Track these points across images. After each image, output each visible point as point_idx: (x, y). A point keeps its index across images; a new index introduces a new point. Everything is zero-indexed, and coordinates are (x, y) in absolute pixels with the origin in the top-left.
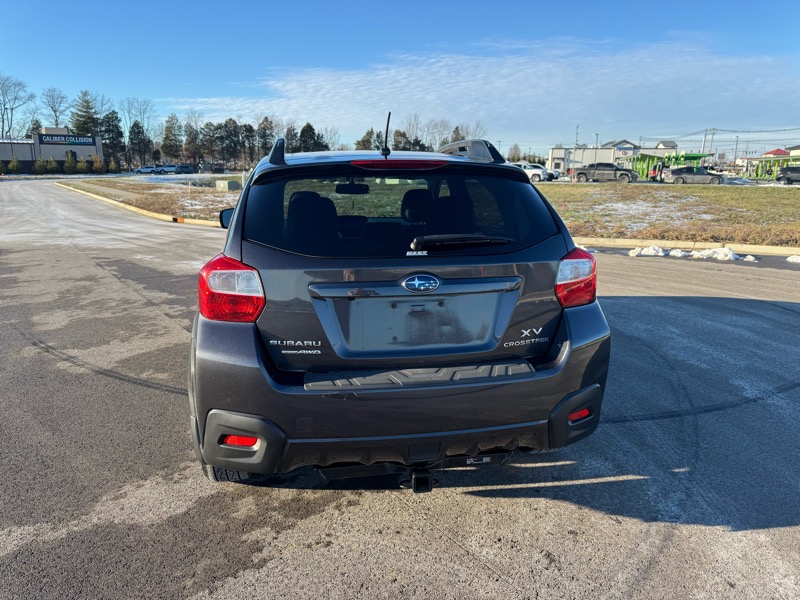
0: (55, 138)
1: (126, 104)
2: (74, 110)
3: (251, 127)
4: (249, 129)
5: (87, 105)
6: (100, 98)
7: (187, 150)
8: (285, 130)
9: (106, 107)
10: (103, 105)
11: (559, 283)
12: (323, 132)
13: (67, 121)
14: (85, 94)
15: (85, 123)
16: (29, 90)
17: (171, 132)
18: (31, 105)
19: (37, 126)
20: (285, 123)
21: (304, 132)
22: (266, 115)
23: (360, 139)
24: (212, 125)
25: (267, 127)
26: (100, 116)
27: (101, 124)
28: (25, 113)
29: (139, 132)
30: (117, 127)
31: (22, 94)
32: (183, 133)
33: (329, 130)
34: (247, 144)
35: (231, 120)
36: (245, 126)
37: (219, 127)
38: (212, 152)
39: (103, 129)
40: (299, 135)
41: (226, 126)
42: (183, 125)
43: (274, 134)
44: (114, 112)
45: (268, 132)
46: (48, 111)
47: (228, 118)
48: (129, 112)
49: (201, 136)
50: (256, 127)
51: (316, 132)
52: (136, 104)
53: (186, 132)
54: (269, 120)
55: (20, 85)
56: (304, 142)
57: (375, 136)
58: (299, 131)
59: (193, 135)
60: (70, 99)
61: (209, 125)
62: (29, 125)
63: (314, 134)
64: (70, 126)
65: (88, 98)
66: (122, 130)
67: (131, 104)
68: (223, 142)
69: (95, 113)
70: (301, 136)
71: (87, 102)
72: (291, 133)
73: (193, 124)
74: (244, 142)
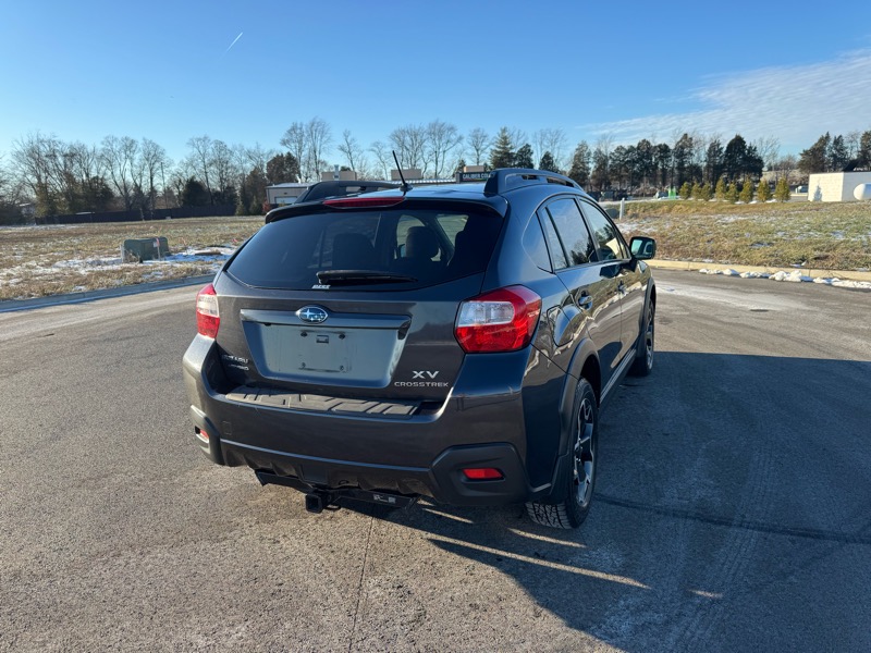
0: (473, 176)
1: (539, 136)
2: (493, 147)
3: (666, 146)
4: (664, 149)
5: (505, 141)
6: (516, 133)
7: (594, 177)
8: (707, 147)
9: (521, 141)
10: (518, 139)
11: (460, 326)
12: (757, 145)
13: (486, 158)
14: (504, 131)
15: (502, 159)
16: (459, 133)
17: (579, 160)
18: (459, 146)
19: (462, 164)
20: (707, 139)
21: (730, 146)
22: (685, 132)
23: (808, 148)
24: (622, 148)
25: (686, 144)
26: (515, 151)
27: (515, 159)
28: (454, 154)
29: (549, 163)
30: (529, 160)
31: (453, 137)
32: (592, 160)
33: (765, 141)
34: (660, 166)
35: (644, 141)
36: (660, 146)
37: (632, 149)
38: (620, 178)
39: (516, 163)
40: (725, 149)
41: (638, 148)
42: (593, 152)
43: (693, 152)
44: (528, 146)
45: (686, 150)
46: (472, 150)
47: (641, 140)
48: (541, 143)
49: (610, 162)
50: (672, 147)
51: (748, 144)
52: (548, 135)
53: (594, 158)
54: (689, 136)
55: (452, 129)
56: (730, 157)
57: (832, 142)
58: (724, 146)
59: (602, 161)
60: (490, 137)
61: (619, 149)
62: (456, 165)
63: (745, 147)
64: (489, 163)
65: (506, 134)
66: (533, 162)
67: (543, 135)
68: (634, 166)
69: (511, 148)
70: (727, 151)
71: (505, 138)
72: (714, 149)
73: (603, 150)
74: (657, 164)
